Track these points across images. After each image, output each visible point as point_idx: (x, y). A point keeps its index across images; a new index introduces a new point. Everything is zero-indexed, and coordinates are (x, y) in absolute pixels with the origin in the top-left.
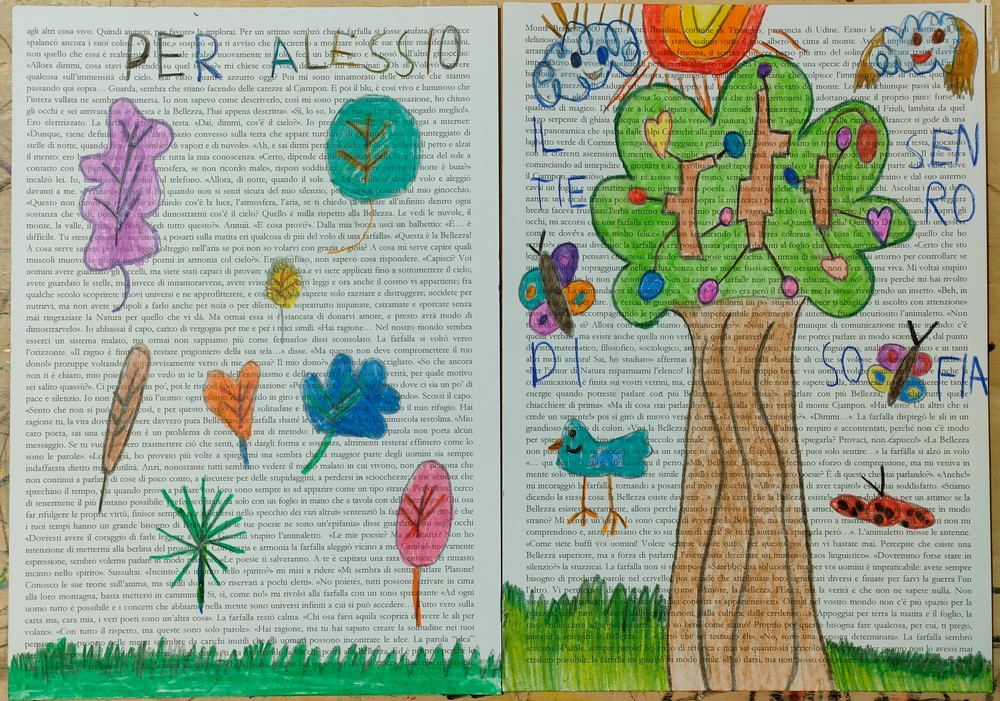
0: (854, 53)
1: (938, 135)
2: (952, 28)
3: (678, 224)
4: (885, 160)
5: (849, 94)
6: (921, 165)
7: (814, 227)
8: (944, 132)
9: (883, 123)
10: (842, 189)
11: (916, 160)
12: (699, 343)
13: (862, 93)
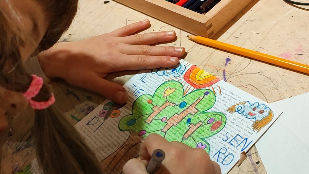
0: (234, 102)
1: (238, 136)
2: (267, 112)
3: (152, 113)
4: (217, 133)
5: (223, 111)
6: (226, 141)
7: (182, 136)
8: (241, 137)
9: (225, 123)
10: (198, 132)
11: (225, 139)
12: (127, 143)
13: (227, 113)
